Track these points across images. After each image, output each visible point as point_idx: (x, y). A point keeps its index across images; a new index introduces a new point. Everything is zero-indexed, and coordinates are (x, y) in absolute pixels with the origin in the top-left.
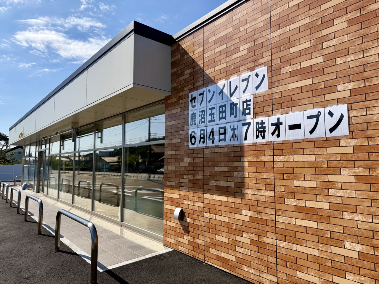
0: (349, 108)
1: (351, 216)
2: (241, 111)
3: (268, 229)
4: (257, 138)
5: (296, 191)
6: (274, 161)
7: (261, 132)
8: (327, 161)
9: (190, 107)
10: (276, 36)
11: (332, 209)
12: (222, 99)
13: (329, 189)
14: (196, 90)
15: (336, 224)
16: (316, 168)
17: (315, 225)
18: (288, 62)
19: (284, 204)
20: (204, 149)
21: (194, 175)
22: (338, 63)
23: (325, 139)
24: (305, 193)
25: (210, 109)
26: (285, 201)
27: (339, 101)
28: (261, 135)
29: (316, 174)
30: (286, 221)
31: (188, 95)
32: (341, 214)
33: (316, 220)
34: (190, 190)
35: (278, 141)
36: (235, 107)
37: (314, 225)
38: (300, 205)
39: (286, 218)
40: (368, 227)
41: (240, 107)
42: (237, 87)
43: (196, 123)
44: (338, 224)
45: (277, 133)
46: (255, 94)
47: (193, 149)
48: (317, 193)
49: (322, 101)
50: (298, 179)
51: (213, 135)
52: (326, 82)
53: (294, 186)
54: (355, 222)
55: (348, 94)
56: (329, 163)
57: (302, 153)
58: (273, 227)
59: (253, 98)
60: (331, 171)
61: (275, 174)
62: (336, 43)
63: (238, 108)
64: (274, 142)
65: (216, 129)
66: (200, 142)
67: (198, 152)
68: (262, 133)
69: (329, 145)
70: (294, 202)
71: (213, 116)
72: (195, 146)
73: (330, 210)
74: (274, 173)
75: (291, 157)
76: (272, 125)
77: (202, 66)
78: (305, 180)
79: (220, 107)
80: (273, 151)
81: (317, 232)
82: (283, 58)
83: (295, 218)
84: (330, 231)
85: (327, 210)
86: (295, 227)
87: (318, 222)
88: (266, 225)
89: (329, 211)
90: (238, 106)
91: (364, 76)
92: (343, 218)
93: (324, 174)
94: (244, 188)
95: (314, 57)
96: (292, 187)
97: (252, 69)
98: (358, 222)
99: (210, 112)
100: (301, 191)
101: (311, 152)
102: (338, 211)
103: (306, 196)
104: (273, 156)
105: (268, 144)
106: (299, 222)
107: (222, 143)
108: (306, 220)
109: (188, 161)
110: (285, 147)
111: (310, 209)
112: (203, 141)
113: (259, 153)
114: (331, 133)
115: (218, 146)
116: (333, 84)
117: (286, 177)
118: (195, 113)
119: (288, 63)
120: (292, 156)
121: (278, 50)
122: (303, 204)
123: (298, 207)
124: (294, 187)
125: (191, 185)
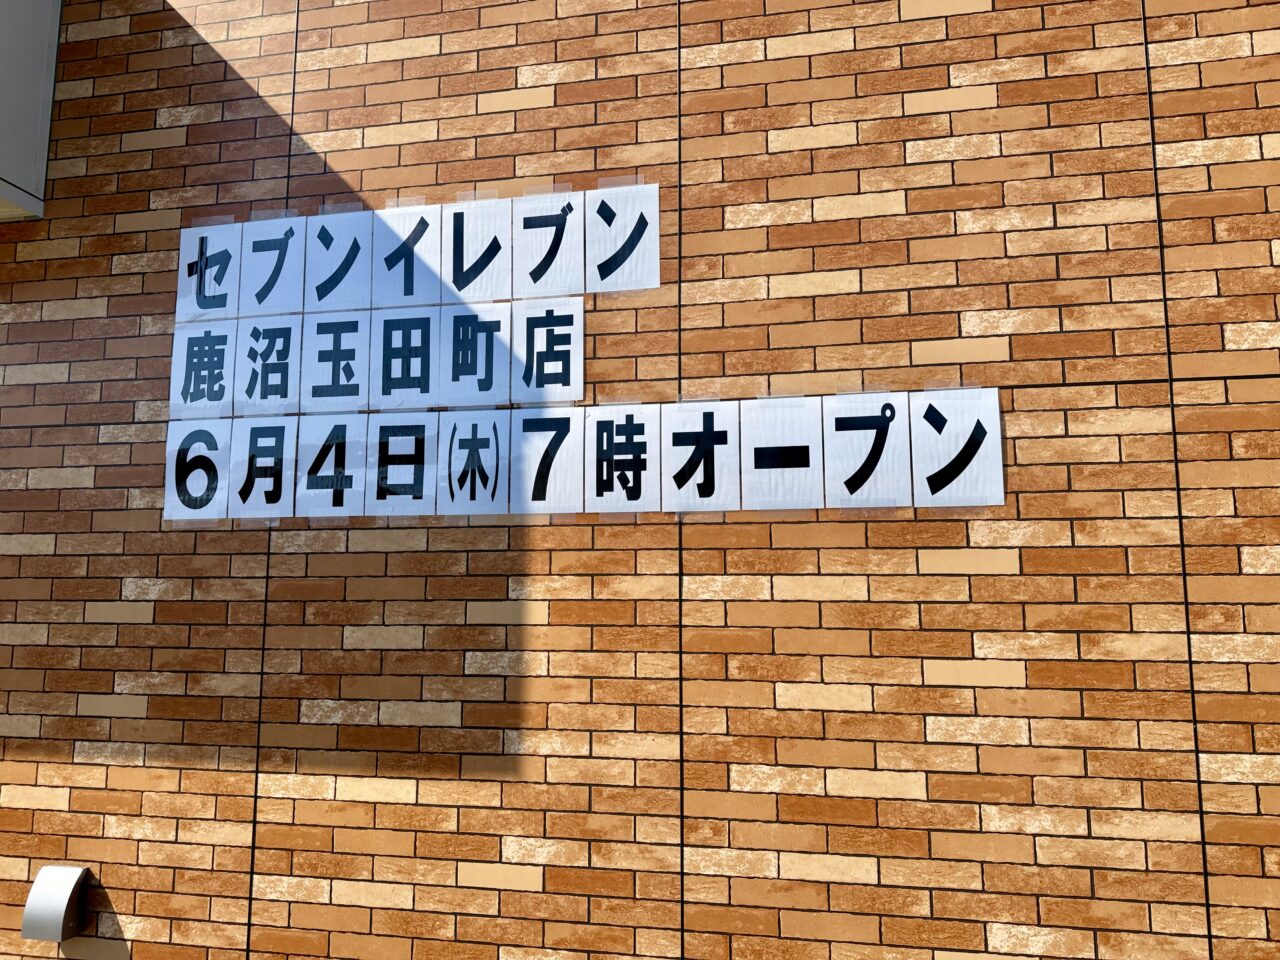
0: (1005, 403)
1: (1012, 820)
2: (518, 361)
3: (640, 914)
4: (600, 493)
5: (782, 729)
6: (681, 601)
7: (622, 466)
8: (919, 603)
9: (186, 305)
10: (702, 65)
11: (937, 796)
12: (409, 290)
13: (925, 715)
14: (232, 217)
15: (956, 857)
16: (870, 630)
17: (867, 871)
18: (760, 184)
19: (728, 790)
20: (271, 530)
21: (190, 673)
22: (964, 228)
23: (910, 515)
24: (823, 739)
25: (323, 329)
26: (729, 777)
27: (968, 374)
28: (624, 480)
29: (872, 656)
30: (731, 868)
31: (179, 237)
32: (975, 813)
33: (871, 849)
34: (158, 756)
35: (704, 513)
36: (482, 337)
37: (863, 870)
38: (800, 789)
39: (735, 853)
40: (1074, 854)
41: (513, 339)
42: (494, 248)
43: (222, 388)
44: (960, 855)
45: (699, 476)
46: (595, 296)
47: (198, 532)
48: (875, 737)
49: (901, 364)
50: (792, 679)
51: (340, 462)
52: (915, 292)
53: (775, 708)
54: (1028, 842)
55: (999, 350)
56: (928, 612)
57: (811, 569)
58: (671, 905)
59: (585, 312)
60: (934, 645)
61: (684, 656)
62: (958, 152)
63: (501, 344)
64: (681, 514)
65: (362, 437)
66: (245, 493)
67: (234, 545)
68: (630, 474)
69: (925, 538)
70: (771, 779)
71: (343, 364)
72: (210, 513)
73: (928, 801)
74: (681, 653)
75: (762, 584)
76: (679, 439)
77: (282, 106)
78: (823, 681)
79: (390, 326)
80: (677, 553)
81: (874, 899)
82: (734, 165)
83: (778, 851)
84: (931, 890)
85: (919, 805)
86: (776, 889)
87: (878, 858)
88: (634, 898)
89: (927, 805)
90: (503, 335)
91: (1056, 293)
92: (981, 832)
93: (907, 654)
94: (517, 729)
95: (868, 189)
96: (766, 712)
97: (583, 181)
98: (1037, 838)
99: (327, 342)
100: (805, 727)
101: (849, 563)
102: (963, 805)
103: (831, 750)
104: (677, 578)
105: (654, 521)
106: (797, 867)
107: (399, 507)
108: (827, 853)
109: (153, 596)
110: (734, 540)
111: (847, 803)
112: (270, 488)
113: (609, 562)
114: (934, 491)
115: (373, 518)
116: (944, 307)
117: (739, 668)
118: (223, 340)
119: (757, 192)
120: (765, 580)
121: (712, 126)
122: (816, 785)
123: (793, 800)
124: (774, 713)
125: (170, 730)
